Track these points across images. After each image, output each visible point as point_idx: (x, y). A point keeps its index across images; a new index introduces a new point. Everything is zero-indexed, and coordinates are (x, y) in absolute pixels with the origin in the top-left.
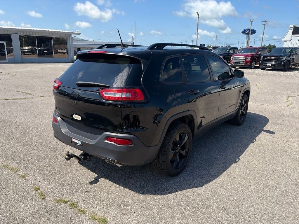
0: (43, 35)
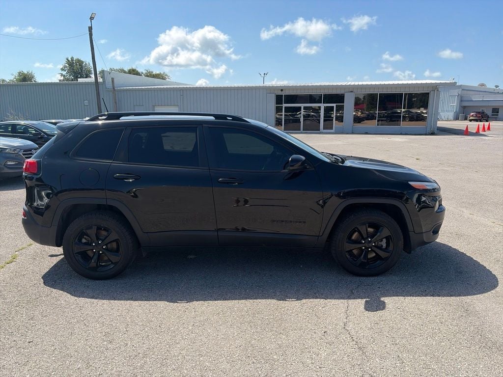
0: (389, 92)
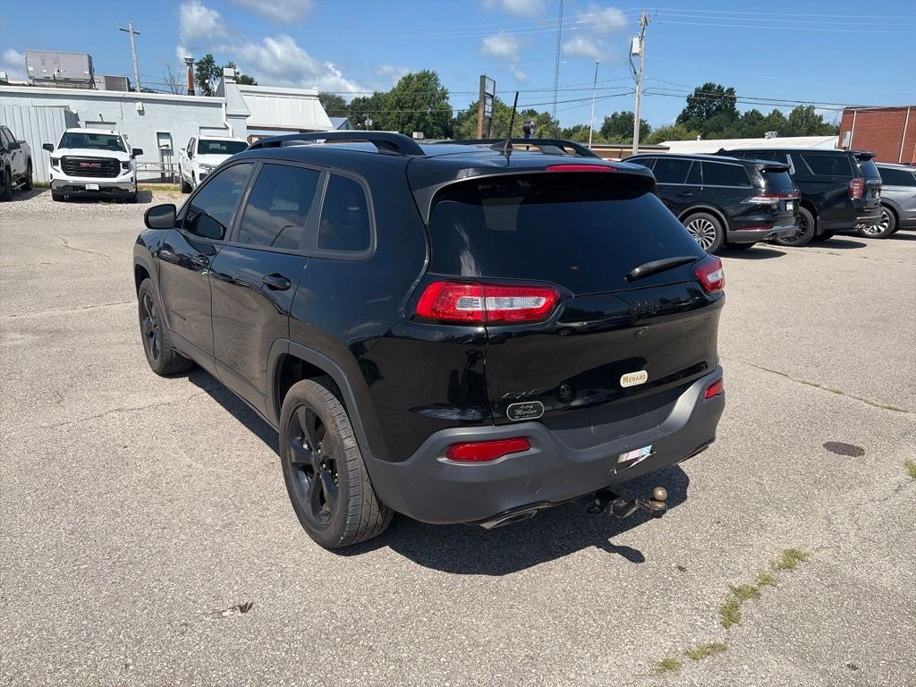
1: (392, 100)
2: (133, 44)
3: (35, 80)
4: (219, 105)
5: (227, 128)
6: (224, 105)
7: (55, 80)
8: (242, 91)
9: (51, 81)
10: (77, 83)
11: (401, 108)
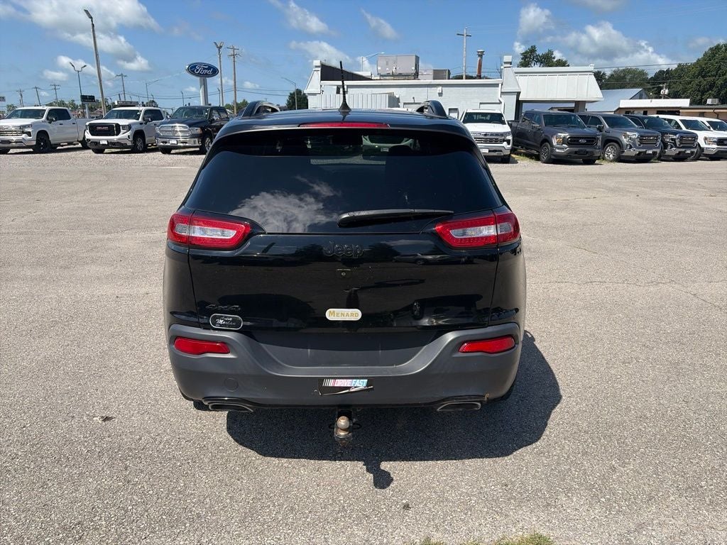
1: (697, 71)
2: (465, 44)
3: (383, 76)
4: (496, 85)
5: (500, 103)
6: (500, 85)
7: (393, 75)
8: (516, 73)
9: (391, 76)
10: (406, 76)
11: (703, 77)
